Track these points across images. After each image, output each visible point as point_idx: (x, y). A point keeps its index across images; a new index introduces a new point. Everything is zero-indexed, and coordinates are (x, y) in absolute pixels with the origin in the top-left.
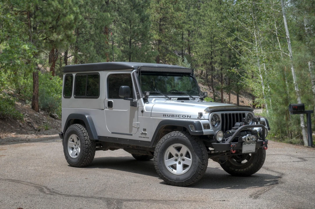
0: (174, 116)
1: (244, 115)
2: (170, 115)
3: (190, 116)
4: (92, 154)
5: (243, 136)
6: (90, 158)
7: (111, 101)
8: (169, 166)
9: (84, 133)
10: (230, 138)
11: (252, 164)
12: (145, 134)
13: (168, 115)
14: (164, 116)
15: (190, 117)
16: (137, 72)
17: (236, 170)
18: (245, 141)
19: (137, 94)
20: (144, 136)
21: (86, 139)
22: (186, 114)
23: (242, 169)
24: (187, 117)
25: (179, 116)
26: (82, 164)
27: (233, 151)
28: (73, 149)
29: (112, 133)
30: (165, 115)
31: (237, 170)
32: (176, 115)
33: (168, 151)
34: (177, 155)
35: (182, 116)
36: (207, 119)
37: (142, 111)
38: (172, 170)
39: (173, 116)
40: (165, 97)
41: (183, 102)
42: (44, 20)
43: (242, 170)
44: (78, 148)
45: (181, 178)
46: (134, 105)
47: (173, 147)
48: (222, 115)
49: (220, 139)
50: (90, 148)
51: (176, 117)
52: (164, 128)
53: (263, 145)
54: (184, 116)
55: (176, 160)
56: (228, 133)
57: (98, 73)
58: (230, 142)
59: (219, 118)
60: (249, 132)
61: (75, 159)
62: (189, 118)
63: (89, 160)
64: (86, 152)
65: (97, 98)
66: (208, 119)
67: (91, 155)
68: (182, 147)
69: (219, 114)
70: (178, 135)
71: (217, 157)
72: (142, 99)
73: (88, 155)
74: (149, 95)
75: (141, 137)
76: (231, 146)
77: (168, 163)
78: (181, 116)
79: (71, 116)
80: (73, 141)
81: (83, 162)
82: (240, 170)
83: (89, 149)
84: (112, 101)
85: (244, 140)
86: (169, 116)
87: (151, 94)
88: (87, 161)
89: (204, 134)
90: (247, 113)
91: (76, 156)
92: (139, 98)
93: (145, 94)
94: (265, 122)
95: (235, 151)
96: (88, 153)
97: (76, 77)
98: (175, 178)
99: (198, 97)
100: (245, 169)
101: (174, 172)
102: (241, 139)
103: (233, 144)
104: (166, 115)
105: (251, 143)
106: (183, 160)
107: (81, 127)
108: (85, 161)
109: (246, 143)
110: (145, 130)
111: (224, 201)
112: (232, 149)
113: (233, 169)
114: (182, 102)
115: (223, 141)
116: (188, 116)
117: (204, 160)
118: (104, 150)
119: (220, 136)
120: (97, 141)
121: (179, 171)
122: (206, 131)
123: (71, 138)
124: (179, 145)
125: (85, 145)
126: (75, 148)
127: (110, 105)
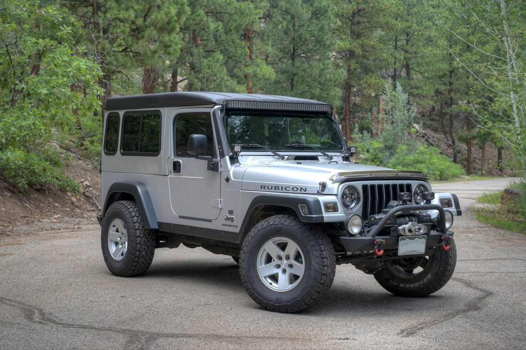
0: (279, 189)
1: (409, 187)
2: (272, 187)
3: (306, 189)
4: (148, 253)
5: (401, 225)
6: (144, 261)
7: (179, 162)
8: (265, 277)
9: (134, 218)
10: (375, 229)
11: (429, 275)
12: (232, 220)
13: (268, 187)
14: (261, 188)
15: (305, 191)
16: (222, 110)
17: (402, 285)
18: (403, 234)
19: (219, 149)
20: (229, 223)
21: (137, 228)
22: (299, 185)
23: (412, 283)
24: (301, 191)
25: (287, 189)
26: (130, 272)
27: (379, 251)
28: (117, 244)
29: (180, 217)
30: (263, 187)
31: (404, 285)
32: (282, 187)
33: (265, 250)
34: (280, 258)
35: (293, 189)
36: (334, 193)
37: (228, 180)
38: (271, 284)
39: (276, 188)
40: (273, 154)
41: (300, 163)
42: (121, 16)
43: (412, 286)
44: (125, 243)
45: (285, 298)
46: (214, 167)
47: (273, 242)
48: (365, 187)
49: (356, 230)
50: (145, 244)
51: (282, 190)
52: (261, 211)
53: (442, 242)
54: (294, 189)
55: (278, 266)
56: (372, 219)
57: (159, 111)
58: (374, 236)
59: (358, 194)
60: (413, 219)
61: (119, 262)
62: (303, 192)
63: (142, 265)
64: (137, 251)
65: (156, 155)
66: (336, 195)
67: (146, 256)
68: (287, 243)
69: (359, 185)
70: (282, 222)
71: (361, 262)
72: (227, 158)
73: (141, 256)
74: (241, 152)
75: (226, 225)
76: (375, 243)
77: (264, 270)
78: (291, 189)
79: (115, 186)
80: (117, 231)
81: (133, 268)
82: (408, 286)
83: (141, 245)
84: (181, 161)
85: (401, 232)
86: (270, 188)
87: (244, 149)
88: (138, 265)
89: (325, 220)
90: (414, 184)
91: (121, 258)
92: (222, 155)
93: (232, 149)
94: (451, 200)
95: (382, 252)
96: (141, 252)
97: (126, 117)
98: (274, 297)
99: (339, 154)
100: (417, 284)
101: (275, 287)
102: (397, 230)
103: (379, 239)
104: (265, 187)
105: (416, 238)
106: (291, 266)
107: (129, 207)
108: (135, 266)
109: (407, 238)
110: (231, 212)
111: (347, 339)
112: (376, 247)
113: (396, 284)
114: (298, 163)
115: (361, 233)
116: (301, 189)
117: (325, 266)
118: (171, 247)
119: (354, 225)
120: (156, 231)
121: (283, 285)
122: (328, 216)
123: (114, 226)
124: (284, 239)
125: (134, 238)
126: (120, 243)
127: (176, 167)
